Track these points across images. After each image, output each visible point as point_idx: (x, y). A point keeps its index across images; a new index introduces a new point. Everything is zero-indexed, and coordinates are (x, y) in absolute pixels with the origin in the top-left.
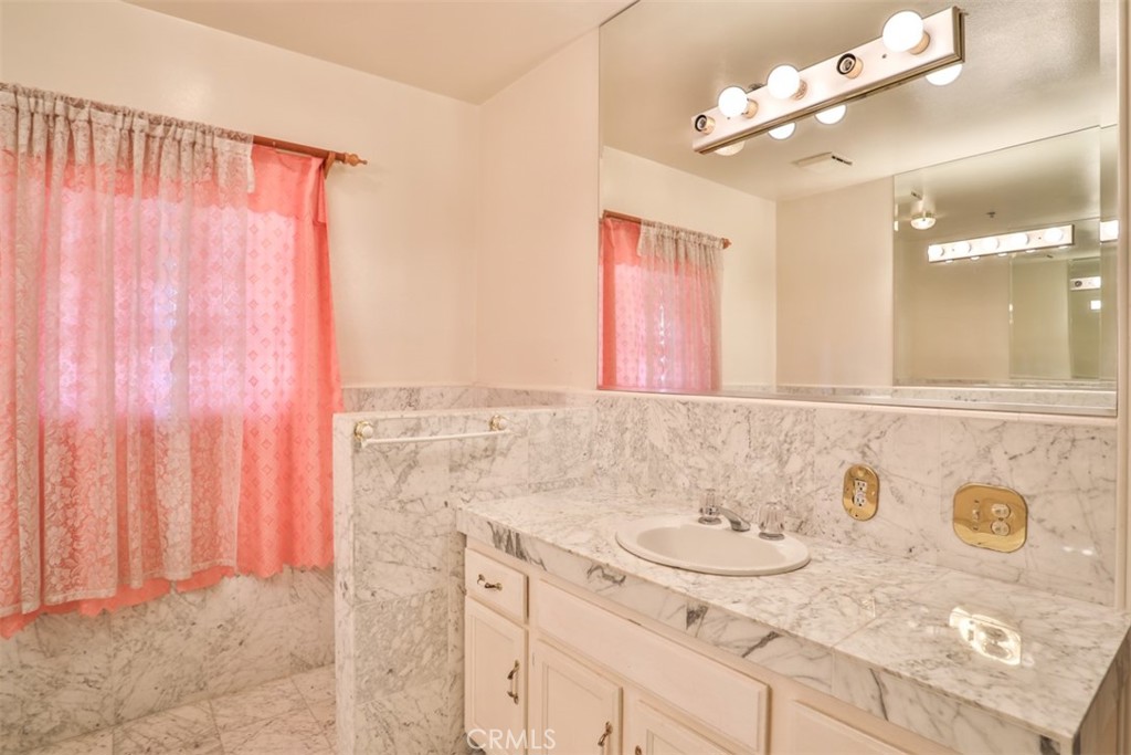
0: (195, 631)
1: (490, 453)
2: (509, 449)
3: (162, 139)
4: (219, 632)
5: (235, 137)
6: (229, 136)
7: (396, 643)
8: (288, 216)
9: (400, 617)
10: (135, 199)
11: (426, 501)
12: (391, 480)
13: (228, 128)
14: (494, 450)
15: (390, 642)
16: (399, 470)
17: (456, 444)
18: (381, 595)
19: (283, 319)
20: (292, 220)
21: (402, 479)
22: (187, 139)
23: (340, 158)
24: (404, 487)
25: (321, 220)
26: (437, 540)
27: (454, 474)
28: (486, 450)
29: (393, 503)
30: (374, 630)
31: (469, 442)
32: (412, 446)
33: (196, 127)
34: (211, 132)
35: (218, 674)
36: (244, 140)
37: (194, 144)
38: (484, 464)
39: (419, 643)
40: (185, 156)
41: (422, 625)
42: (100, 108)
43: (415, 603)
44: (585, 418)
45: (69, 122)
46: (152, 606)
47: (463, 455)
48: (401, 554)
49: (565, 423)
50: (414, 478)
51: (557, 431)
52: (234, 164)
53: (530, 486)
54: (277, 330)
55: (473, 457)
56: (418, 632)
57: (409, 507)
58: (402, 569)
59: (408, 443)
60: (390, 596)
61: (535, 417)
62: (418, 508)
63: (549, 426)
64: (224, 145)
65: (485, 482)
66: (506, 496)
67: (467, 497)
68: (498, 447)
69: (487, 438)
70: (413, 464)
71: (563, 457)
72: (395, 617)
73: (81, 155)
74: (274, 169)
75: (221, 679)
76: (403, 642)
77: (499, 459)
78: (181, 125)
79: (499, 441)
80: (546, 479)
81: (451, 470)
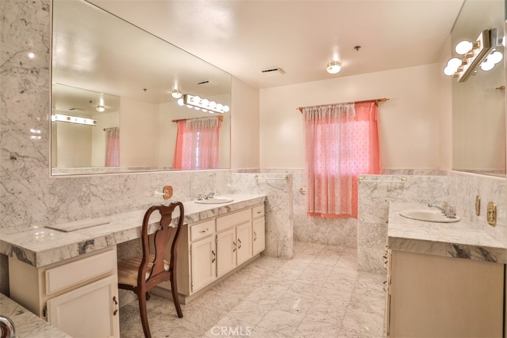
0: (344, 229)
1: (402, 188)
2: (409, 187)
3: (334, 109)
4: (349, 231)
5: (350, 103)
6: (349, 104)
7: (370, 235)
8: (366, 120)
9: (371, 228)
10: (329, 124)
11: (379, 198)
12: (369, 192)
13: (348, 102)
14: (403, 187)
15: (368, 234)
16: (371, 189)
17: (389, 184)
18: (366, 221)
19: (366, 149)
20: (368, 121)
21: (372, 191)
22: (339, 107)
23: (379, 100)
24: (373, 194)
25: (376, 120)
26: (383, 210)
27: (389, 193)
28: (400, 187)
29: (370, 198)
30: (364, 229)
31: (394, 184)
32: (375, 183)
33: (341, 104)
34: (345, 104)
35: (349, 242)
36: (352, 104)
37: (341, 108)
38: (399, 191)
39: (377, 237)
40: (339, 111)
41: (378, 232)
42: (322, 106)
43: (375, 226)
44: (445, 180)
45: (318, 111)
46: (335, 219)
47: (392, 187)
48: (372, 212)
49: (435, 181)
50: (376, 191)
51: (430, 184)
52: (350, 110)
53: (418, 200)
54: (363, 153)
55: (395, 188)
56: (376, 234)
57: (374, 199)
58: (372, 215)
59: (374, 182)
60: (368, 222)
61: (420, 178)
62: (377, 200)
63: (427, 182)
64: (348, 106)
65: (399, 196)
66: (408, 202)
67: (393, 200)
68: (405, 186)
69: (401, 183)
70: (375, 188)
71: (434, 193)
72: (369, 228)
73: (320, 118)
74: (362, 108)
75: (349, 243)
76: (372, 235)
77: (405, 190)
78: (338, 104)
79: (405, 184)
80: (425, 199)
81: (388, 191)
